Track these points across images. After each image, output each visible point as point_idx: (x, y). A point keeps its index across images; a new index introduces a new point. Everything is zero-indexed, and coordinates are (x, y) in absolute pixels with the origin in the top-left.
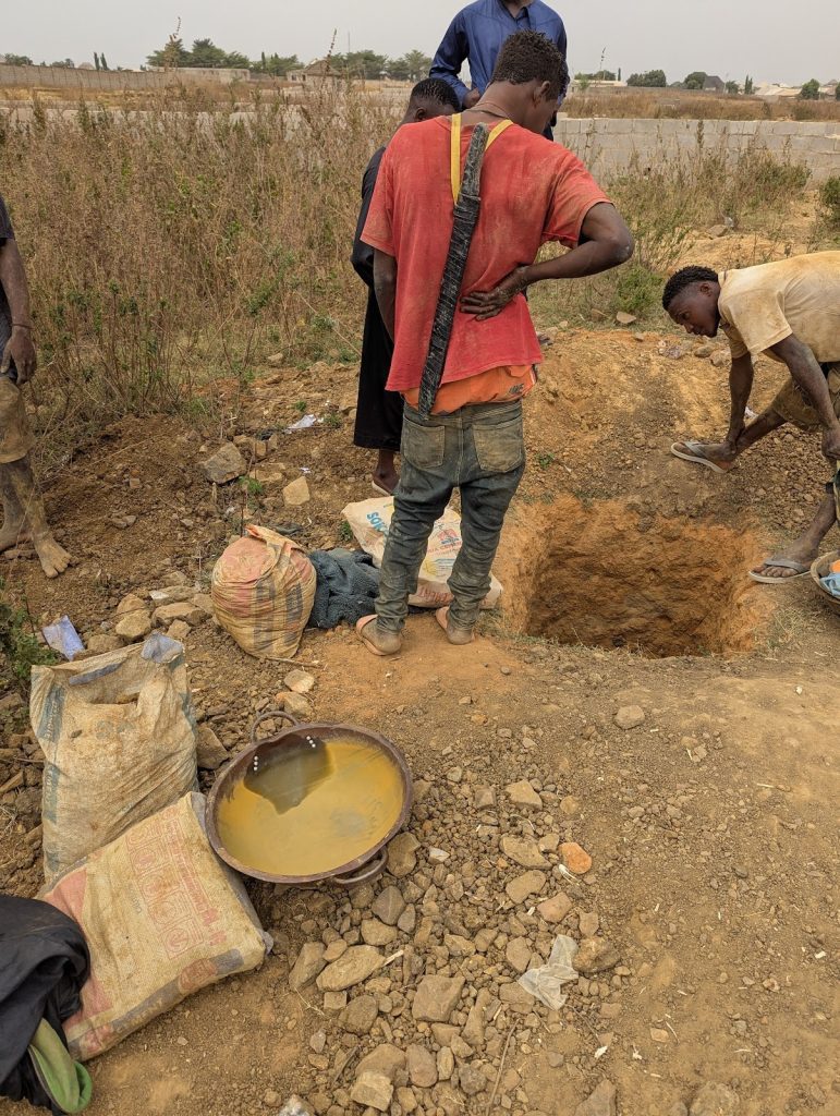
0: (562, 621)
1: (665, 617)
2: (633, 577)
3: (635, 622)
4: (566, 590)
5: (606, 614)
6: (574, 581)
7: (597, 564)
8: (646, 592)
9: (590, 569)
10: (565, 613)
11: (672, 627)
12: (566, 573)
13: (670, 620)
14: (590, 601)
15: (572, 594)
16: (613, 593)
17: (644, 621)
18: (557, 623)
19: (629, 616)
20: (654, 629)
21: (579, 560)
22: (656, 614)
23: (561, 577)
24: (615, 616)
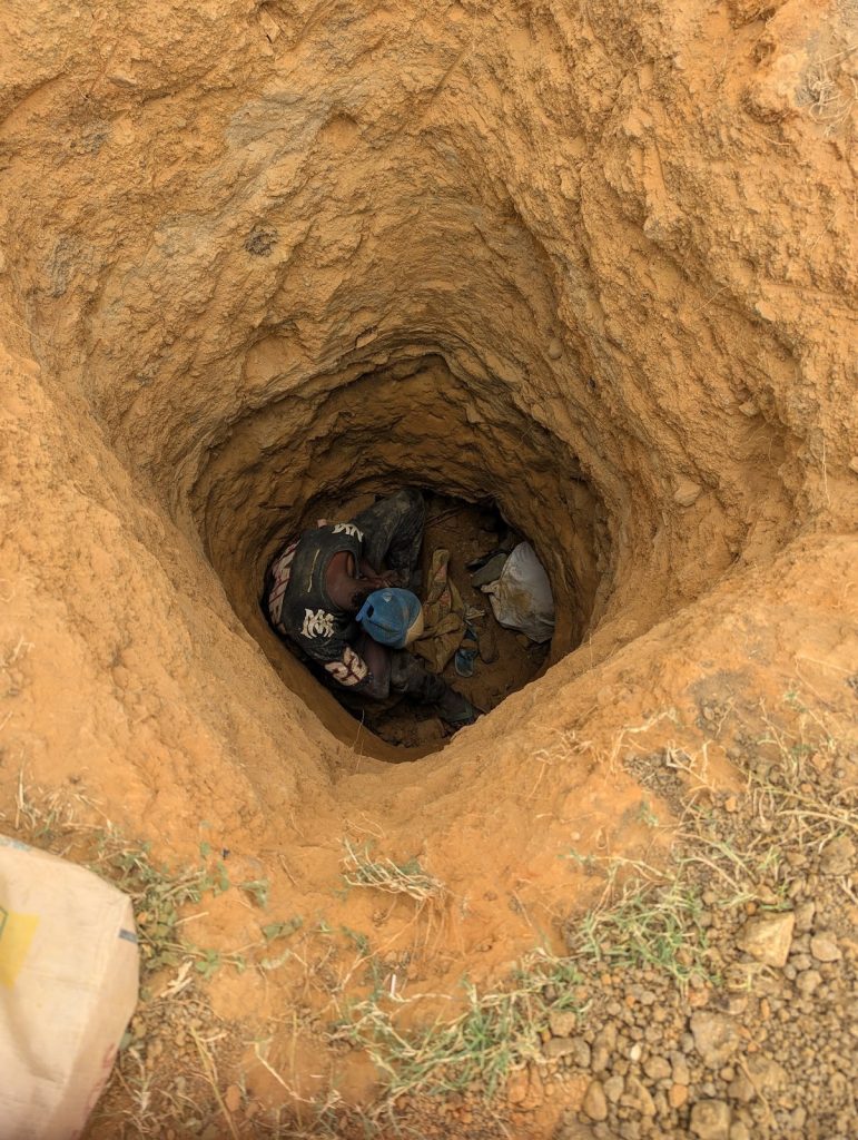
0: (112, 289)
1: (342, 117)
2: (225, 65)
3: (277, 177)
4: (70, 214)
5: (204, 204)
6: (69, 176)
7: (103, 87)
8: (275, 87)
9: (89, 111)
10: (106, 270)
11: (363, 137)
12: (35, 170)
13: (352, 120)
14: (144, 199)
15: (89, 212)
16: (190, 142)
17: (294, 161)
18: (106, 304)
19: (255, 173)
20: (324, 166)
21: (44, 105)
22: (316, 124)
23: (28, 192)
24: (225, 193)
